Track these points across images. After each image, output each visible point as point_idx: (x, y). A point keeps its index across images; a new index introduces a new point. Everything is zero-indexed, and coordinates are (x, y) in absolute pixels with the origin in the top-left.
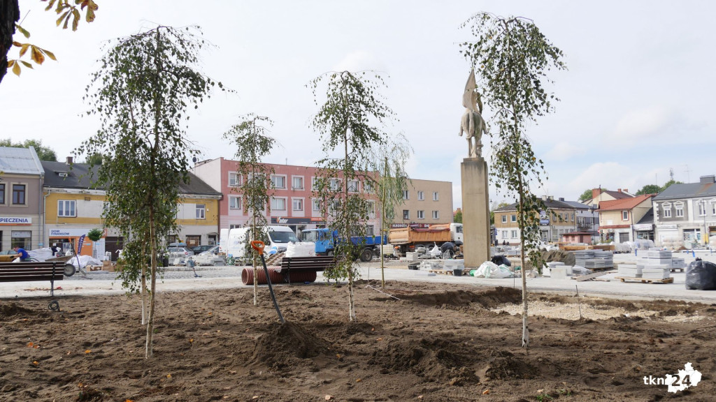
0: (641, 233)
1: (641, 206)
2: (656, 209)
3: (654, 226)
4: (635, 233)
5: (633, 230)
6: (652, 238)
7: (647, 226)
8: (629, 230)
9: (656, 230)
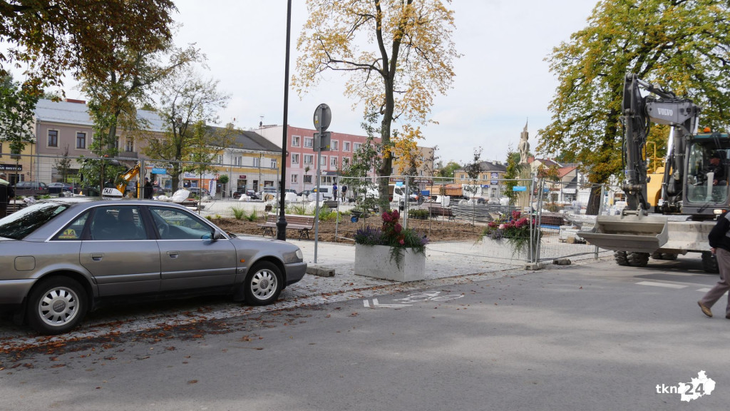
0: (567, 195)
1: (569, 175)
2: (579, 179)
3: (577, 191)
4: (563, 195)
5: (562, 193)
6: (575, 199)
7: (572, 191)
8: (559, 193)
9: (579, 194)
